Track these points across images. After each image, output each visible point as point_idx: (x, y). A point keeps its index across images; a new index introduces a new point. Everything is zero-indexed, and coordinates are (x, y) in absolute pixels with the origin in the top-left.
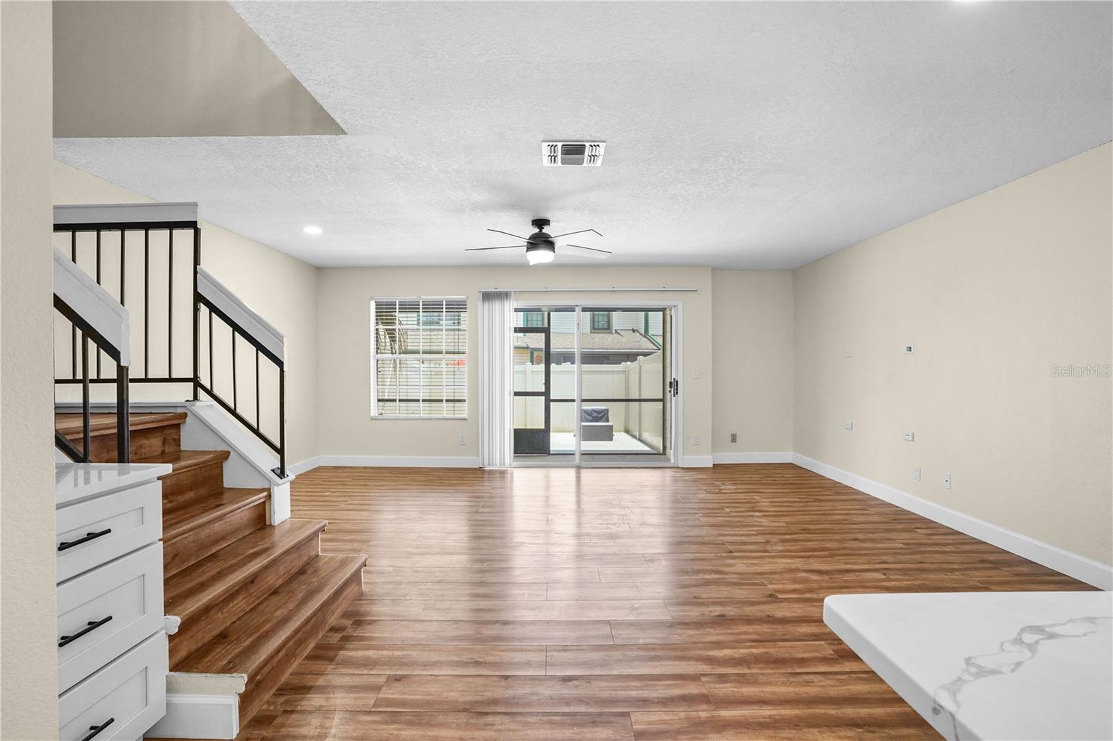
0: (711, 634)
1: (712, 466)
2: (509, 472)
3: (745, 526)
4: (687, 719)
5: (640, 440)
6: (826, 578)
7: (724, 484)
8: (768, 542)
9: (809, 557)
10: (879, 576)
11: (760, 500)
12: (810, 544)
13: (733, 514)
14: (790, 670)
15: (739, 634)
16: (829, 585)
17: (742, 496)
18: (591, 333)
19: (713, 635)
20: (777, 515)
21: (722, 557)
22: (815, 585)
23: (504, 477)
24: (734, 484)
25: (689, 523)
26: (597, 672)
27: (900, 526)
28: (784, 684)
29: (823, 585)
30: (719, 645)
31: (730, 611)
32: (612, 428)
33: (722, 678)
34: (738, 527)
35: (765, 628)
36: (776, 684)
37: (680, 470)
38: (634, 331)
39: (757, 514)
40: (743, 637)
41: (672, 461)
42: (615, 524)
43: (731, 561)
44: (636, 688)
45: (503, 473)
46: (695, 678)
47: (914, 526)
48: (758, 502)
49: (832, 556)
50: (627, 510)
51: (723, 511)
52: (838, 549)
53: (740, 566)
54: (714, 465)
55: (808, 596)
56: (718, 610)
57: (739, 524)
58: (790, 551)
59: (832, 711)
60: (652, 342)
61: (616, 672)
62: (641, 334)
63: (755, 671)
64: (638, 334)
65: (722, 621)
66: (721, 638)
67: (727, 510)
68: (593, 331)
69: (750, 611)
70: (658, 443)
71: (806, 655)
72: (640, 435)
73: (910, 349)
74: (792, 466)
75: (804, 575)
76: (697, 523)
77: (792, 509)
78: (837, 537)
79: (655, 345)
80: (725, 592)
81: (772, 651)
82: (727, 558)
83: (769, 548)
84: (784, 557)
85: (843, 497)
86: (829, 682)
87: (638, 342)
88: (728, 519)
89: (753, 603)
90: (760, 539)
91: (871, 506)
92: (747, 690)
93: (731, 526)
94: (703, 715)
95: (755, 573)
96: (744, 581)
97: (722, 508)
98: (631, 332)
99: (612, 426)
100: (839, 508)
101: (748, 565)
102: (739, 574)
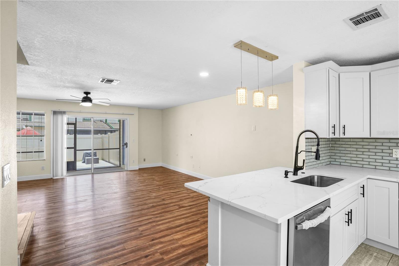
0: (151, 210)
1: (138, 169)
2: (65, 178)
3: (153, 185)
4: (151, 226)
5: (109, 162)
6: (175, 193)
7: (143, 174)
8: (159, 188)
9: (170, 190)
10: (186, 191)
11: (155, 177)
12: (170, 187)
13: (148, 182)
14: (170, 213)
15: (158, 208)
16: (176, 195)
17: (149, 177)
18: (83, 121)
19: (152, 210)
20: (161, 181)
21: (148, 193)
22: (173, 196)
23: (63, 180)
24: (146, 174)
25: (137, 186)
26: (127, 223)
27: (190, 180)
28: (170, 215)
29: (174, 195)
30: (154, 211)
31: (155, 204)
32: (99, 159)
33: (156, 217)
34: (151, 185)
35: (163, 206)
36: (168, 215)
37: (128, 171)
38: (101, 121)
39: (155, 181)
40: (159, 209)
41: (126, 169)
42: (115, 189)
43: (152, 194)
44: (137, 224)
45: (62, 179)
46: (151, 219)
47: (192, 179)
48: (155, 178)
49: (175, 189)
50: (117, 185)
51: (145, 182)
52: (177, 187)
53: (154, 194)
54: (139, 169)
55: (171, 198)
56: (151, 205)
57: (151, 184)
58: (165, 189)
59: (180, 217)
60: (108, 126)
61: (131, 222)
62: (104, 122)
63: (163, 214)
64: (103, 122)
65: (153, 207)
66: (154, 210)
67: (147, 181)
68: (84, 121)
69: (159, 203)
70: (118, 163)
71: (173, 209)
72: (109, 161)
73: (191, 135)
74: (161, 167)
75: (170, 194)
76: (139, 186)
77: (164, 179)
78: (176, 184)
79: (110, 127)
80: (152, 201)
81: (166, 210)
82: (150, 193)
83: (160, 189)
84: (164, 191)
85: (176, 174)
86: (179, 213)
87: (103, 125)
88: (148, 183)
89: (159, 202)
90: (157, 187)
91: (183, 176)
92: (162, 218)
93: (149, 185)
94: (154, 224)
95: (158, 195)
96: (156, 197)
97: (145, 181)
98: (100, 121)
99: (98, 158)
100: (176, 177)
101: (156, 194)
102: (154, 196)
